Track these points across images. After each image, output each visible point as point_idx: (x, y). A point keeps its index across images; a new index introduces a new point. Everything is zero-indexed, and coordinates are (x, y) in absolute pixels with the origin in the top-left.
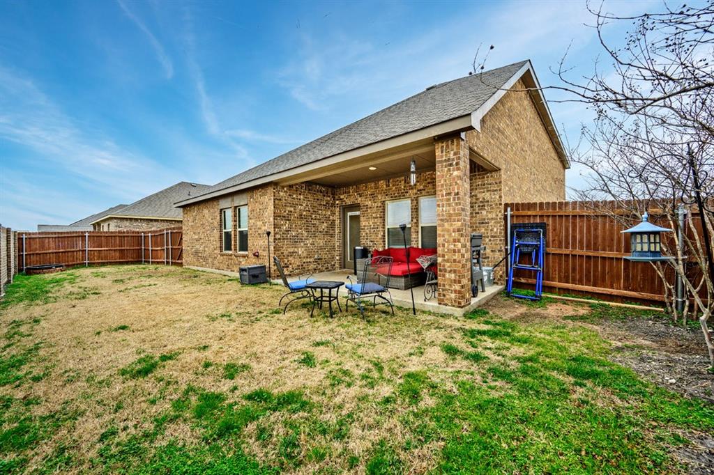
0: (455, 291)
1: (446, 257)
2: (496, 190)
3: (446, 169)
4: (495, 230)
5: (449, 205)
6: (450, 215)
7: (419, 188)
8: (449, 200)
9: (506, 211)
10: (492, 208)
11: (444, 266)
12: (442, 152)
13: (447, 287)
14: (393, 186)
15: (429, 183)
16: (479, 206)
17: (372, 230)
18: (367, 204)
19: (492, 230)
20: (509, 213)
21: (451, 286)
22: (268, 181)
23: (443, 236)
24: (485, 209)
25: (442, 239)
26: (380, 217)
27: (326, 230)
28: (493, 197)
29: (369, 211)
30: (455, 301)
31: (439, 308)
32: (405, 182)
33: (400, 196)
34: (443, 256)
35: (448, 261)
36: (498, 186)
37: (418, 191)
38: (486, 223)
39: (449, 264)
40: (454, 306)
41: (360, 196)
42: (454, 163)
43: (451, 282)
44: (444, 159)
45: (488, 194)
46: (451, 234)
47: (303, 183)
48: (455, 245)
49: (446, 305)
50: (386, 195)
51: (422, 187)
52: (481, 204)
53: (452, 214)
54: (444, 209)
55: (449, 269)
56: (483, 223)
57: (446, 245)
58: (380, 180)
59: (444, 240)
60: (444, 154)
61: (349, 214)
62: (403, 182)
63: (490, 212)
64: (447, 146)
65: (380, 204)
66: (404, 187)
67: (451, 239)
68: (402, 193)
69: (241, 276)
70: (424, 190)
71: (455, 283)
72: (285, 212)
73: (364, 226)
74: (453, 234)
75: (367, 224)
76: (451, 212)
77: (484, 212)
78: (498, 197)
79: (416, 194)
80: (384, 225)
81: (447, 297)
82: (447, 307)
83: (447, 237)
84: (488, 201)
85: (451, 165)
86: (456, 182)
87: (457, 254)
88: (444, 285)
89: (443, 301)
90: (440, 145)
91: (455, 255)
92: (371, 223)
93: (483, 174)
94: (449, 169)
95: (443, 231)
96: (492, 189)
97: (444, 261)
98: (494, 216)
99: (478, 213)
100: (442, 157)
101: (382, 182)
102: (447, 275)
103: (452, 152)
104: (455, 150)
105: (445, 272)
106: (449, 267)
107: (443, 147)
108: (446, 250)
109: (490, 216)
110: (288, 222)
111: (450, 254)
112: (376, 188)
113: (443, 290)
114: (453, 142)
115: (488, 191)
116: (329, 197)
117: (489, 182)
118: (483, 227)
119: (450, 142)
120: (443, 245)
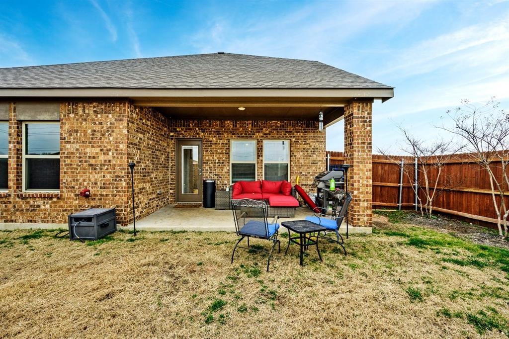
0: (367, 215)
1: (361, 190)
2: (322, 142)
3: (361, 124)
4: (322, 168)
5: (364, 151)
6: (364, 159)
7: (265, 133)
8: (364, 147)
9: (327, 156)
10: (320, 154)
11: (359, 197)
12: (359, 110)
13: (361, 213)
14: (240, 127)
15: (274, 129)
16: (311, 151)
17: (217, 165)
18: (211, 139)
19: (320, 168)
20: (329, 157)
21: (364, 211)
22: (117, 96)
23: (359, 174)
24: (315, 154)
25: (358, 176)
26: (226, 154)
27: (164, 163)
28: (321, 146)
29: (214, 146)
30: (367, 223)
31: (354, 229)
32: (252, 126)
33: (248, 136)
34: (359, 189)
35: (362, 193)
36: (324, 139)
37: (264, 134)
38: (316, 163)
39: (363, 196)
40: (366, 226)
41: (203, 132)
42: (368, 121)
43: (365, 209)
44: (360, 116)
45: (317, 143)
46: (364, 173)
47: (150, 107)
48: (367, 181)
49: (360, 226)
50: (233, 134)
51: (267, 132)
52: (313, 150)
53: (365, 158)
54: (360, 154)
55: (362, 199)
56: (314, 163)
57: (361, 181)
58: (228, 120)
59: (360, 177)
60: (360, 112)
61: (184, 147)
62: (251, 125)
63: (319, 156)
64: (363, 107)
65: (226, 142)
66: (251, 129)
67: (365, 177)
68: (249, 134)
69: (71, 228)
70: (270, 134)
71: (368, 209)
72: (136, 138)
73: (208, 160)
74: (366, 173)
75: (211, 158)
76: (365, 156)
77: (315, 156)
78: (323, 146)
79: (262, 137)
80: (229, 160)
81: (361, 220)
82: (361, 228)
83: (361, 175)
84: (317, 149)
85: (365, 121)
86: (369, 135)
87: (369, 188)
88: (359, 212)
89: (358, 224)
90: (357, 105)
91: (367, 189)
92: (215, 158)
93: (314, 129)
94: (364, 124)
95: (358, 170)
96: (320, 140)
97: (359, 193)
98: (321, 159)
99: (310, 156)
100: (358, 114)
101: (229, 122)
102: (361, 204)
103: (366, 112)
104: (369, 111)
105: (360, 201)
106: (363, 198)
107: (359, 107)
108: (361, 185)
109: (318, 159)
110: (139, 151)
111: (364, 188)
112: (223, 126)
113: (358, 215)
114: (367, 104)
115: (317, 142)
116: (166, 127)
117: (318, 135)
118: (314, 166)
119: (365, 104)
120: (359, 181)
